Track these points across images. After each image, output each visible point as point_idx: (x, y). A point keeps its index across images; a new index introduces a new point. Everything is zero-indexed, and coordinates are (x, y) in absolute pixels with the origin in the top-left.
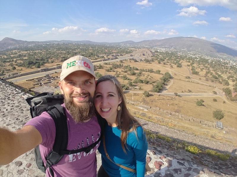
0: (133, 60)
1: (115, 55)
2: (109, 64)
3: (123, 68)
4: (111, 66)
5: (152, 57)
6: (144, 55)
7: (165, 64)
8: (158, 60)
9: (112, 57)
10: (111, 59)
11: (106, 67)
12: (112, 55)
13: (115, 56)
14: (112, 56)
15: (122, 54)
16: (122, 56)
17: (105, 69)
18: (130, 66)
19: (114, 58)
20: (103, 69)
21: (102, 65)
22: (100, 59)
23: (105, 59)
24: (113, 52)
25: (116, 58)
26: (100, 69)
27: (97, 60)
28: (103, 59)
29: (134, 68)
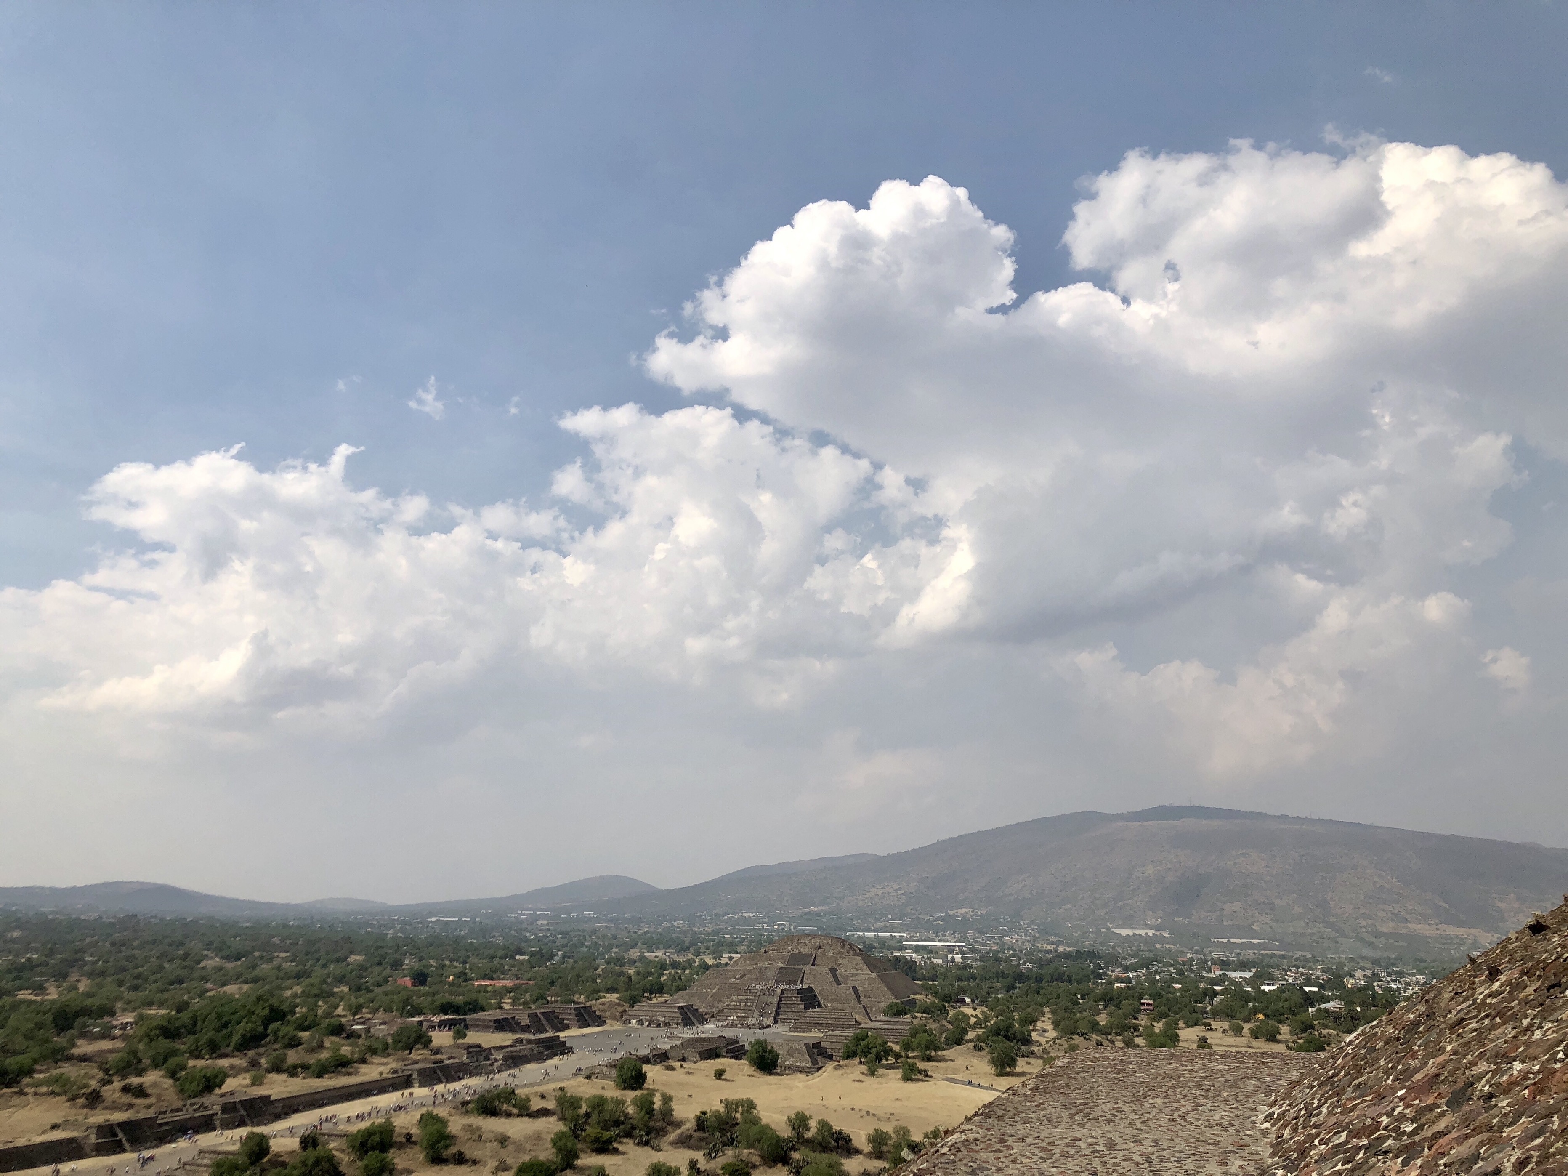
0: (736, 1051)
1: (525, 1021)
2: (524, 1111)
3: (684, 1142)
4: (551, 1126)
5: (898, 1012)
6: (810, 999)
8: (979, 1038)
9: (505, 1038)
10: (499, 1056)
11: (503, 1141)
12: (496, 1014)
13: (525, 1029)
14: (501, 1025)
15: (596, 1005)
16: (600, 1021)
17: (492, 1164)
18: (750, 1105)
19: (530, 1042)
20: (475, 1162)
21: (456, 1125)
22: (394, 1065)
23: (442, 1062)
24: (486, 991)
25: (548, 1048)
26: (437, 1168)
27: (356, 1073)
28: (417, 1066)
29: (809, 1135)
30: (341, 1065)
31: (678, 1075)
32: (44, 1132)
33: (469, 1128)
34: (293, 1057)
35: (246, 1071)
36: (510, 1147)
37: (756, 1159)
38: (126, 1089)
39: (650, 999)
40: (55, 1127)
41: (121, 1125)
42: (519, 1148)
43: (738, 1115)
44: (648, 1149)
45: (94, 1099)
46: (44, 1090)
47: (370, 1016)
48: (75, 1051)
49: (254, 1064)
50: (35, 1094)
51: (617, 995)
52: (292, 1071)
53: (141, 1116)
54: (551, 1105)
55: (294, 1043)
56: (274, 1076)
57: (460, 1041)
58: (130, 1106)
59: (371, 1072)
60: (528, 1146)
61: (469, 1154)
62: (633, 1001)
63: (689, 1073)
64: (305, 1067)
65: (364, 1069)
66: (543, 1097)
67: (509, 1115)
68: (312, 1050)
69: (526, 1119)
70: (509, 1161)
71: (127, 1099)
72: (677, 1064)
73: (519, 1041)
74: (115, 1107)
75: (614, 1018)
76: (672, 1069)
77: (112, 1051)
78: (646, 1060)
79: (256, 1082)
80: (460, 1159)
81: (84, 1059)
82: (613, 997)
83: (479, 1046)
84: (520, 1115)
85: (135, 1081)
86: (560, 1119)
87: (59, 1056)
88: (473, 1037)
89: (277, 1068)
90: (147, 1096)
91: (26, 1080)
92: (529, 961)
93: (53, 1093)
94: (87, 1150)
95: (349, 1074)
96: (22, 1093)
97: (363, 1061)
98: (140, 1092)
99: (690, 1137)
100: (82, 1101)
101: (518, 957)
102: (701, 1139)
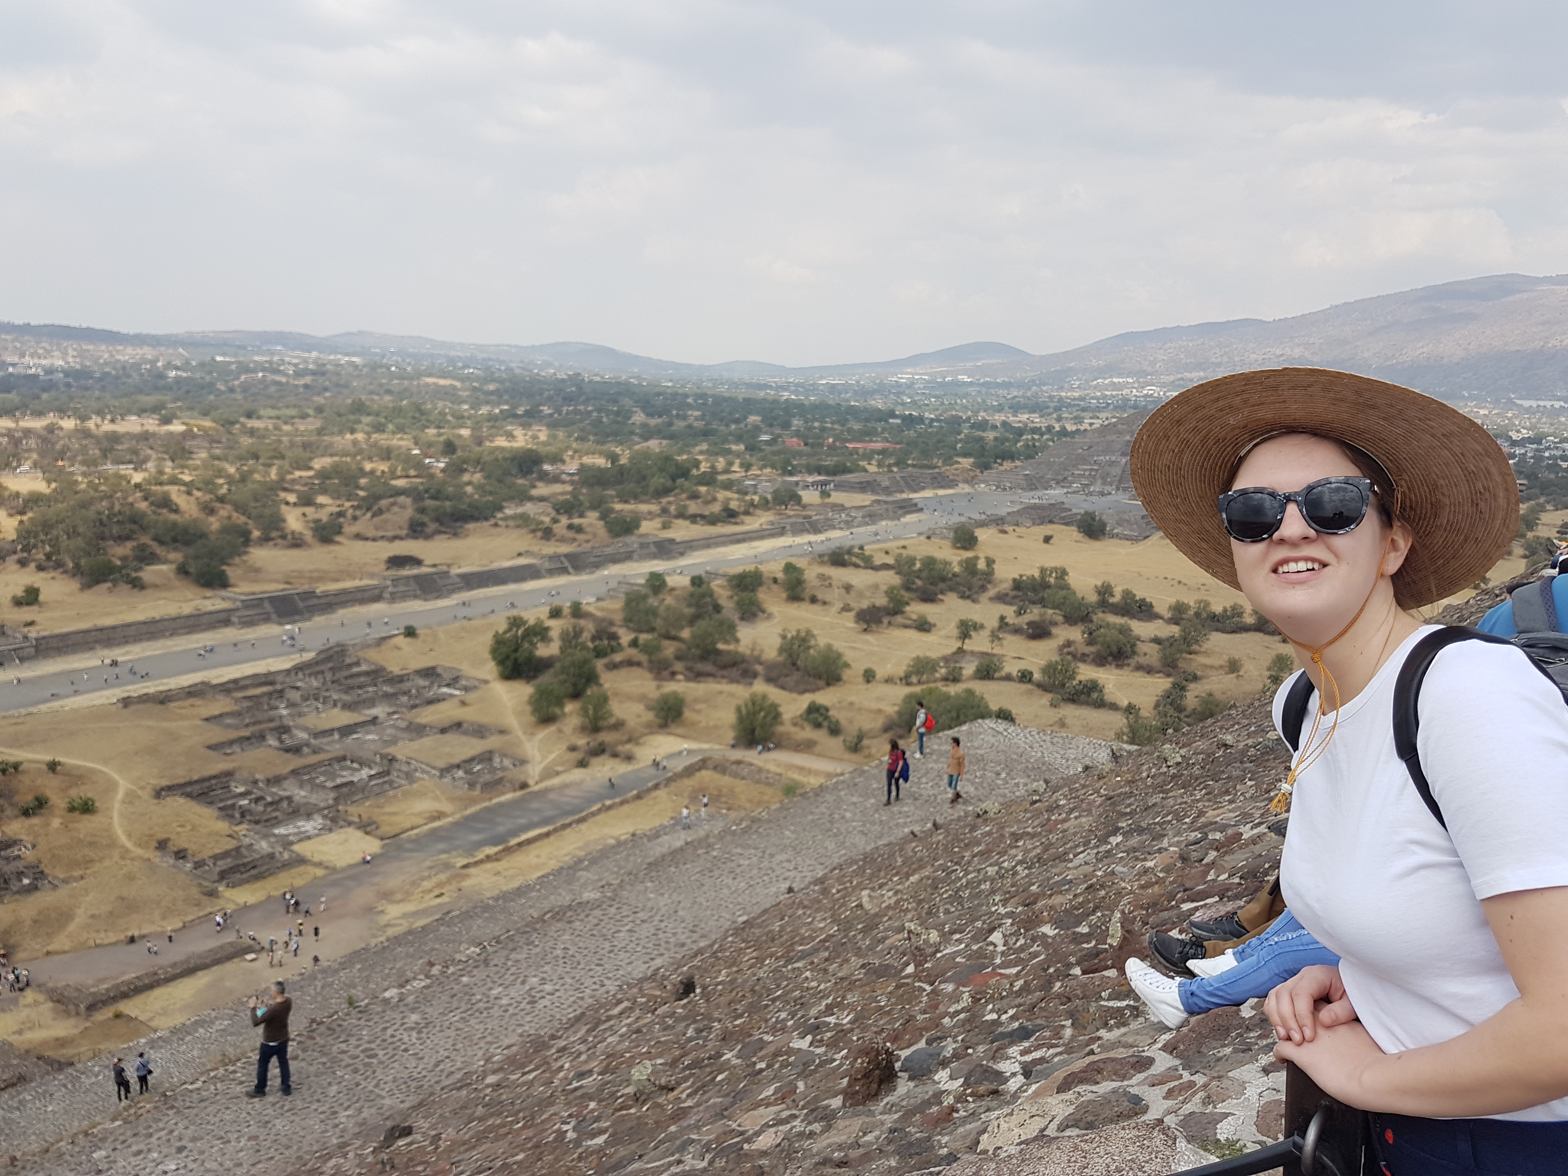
0: (1067, 518)
1: (885, 483)
2: (869, 564)
3: (1001, 598)
4: (891, 578)
9: (865, 499)
10: (859, 513)
11: (848, 588)
12: (861, 477)
14: (864, 487)
15: (949, 470)
16: (952, 484)
17: (839, 605)
18: (1062, 573)
19: (886, 502)
20: (825, 603)
21: (812, 573)
22: (772, 518)
23: (810, 517)
24: (857, 454)
25: (901, 508)
26: (796, 605)
27: (743, 523)
28: (789, 520)
29: (1112, 600)
30: (730, 515)
31: (1010, 539)
32: (513, 558)
33: (822, 577)
34: (693, 507)
35: (659, 516)
36: (853, 594)
37: (1060, 619)
38: (570, 527)
39: (1001, 465)
40: (520, 555)
41: (566, 556)
42: (861, 595)
43: (1052, 580)
44: (968, 602)
45: (548, 534)
46: (511, 523)
47: (759, 472)
48: (534, 492)
49: (665, 511)
50: (507, 527)
51: (971, 460)
52: (694, 518)
53: (579, 549)
54: (890, 560)
55: (694, 496)
56: (680, 522)
57: (827, 500)
58: (574, 540)
59: (753, 523)
60: (868, 594)
61: (820, 597)
62: (986, 467)
63: (1020, 537)
64: (703, 517)
65: (747, 519)
66: (887, 553)
67: (856, 566)
68: (707, 503)
69: (870, 571)
70: (853, 604)
71: (571, 534)
72: (1010, 529)
73: (878, 502)
74: (562, 540)
75: (966, 481)
76: (1005, 532)
77: (562, 494)
78: (982, 524)
79: (665, 526)
80: (814, 600)
81: (542, 499)
82: (966, 462)
83: (842, 506)
84: (866, 568)
85: (577, 521)
86: (897, 573)
87: (524, 497)
88: (837, 497)
89: (681, 515)
90: (586, 533)
91: (499, 515)
92: (898, 426)
93: (518, 527)
94: (544, 572)
95: (736, 523)
96: (496, 525)
97: (747, 513)
98: (579, 529)
99: (1007, 595)
100: (539, 534)
101: (891, 421)
102: (1015, 597)
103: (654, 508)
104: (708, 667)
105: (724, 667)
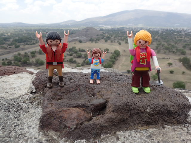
7: (112, 42)
8: (105, 38)
38: (10, 47)
40: (1, 52)
43: (74, 48)
55: (29, 41)
56: (26, 45)
63: (72, 43)
64: (30, 44)
65: (36, 44)
74: (8, 49)
94: (4, 54)
100: (5, 49)
103: (23, 44)
104: (25, 65)
105: (28, 64)
